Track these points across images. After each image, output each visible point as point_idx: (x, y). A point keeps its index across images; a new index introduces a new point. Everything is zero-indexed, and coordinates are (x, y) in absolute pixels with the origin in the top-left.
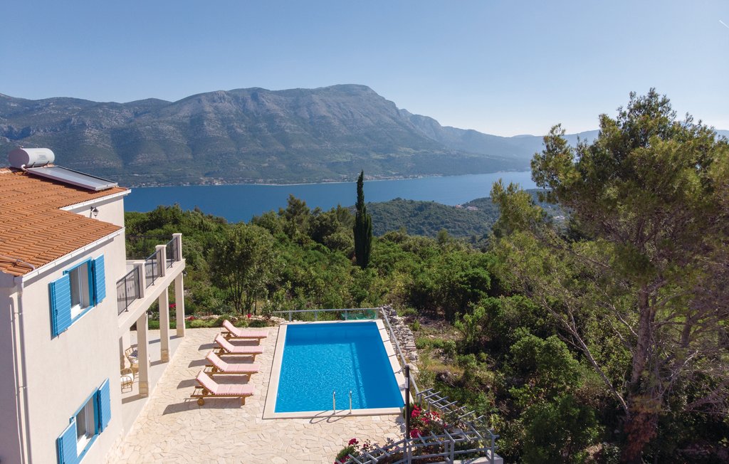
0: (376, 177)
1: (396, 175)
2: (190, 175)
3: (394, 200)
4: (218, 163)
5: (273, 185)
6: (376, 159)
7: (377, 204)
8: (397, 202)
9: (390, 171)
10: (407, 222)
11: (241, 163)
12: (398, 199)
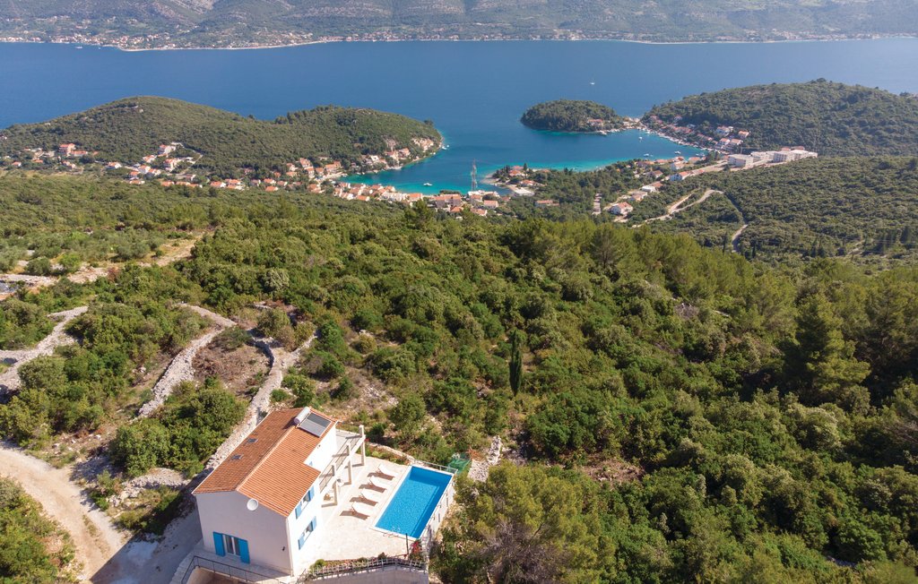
0: (801, 36)
1: (835, 32)
2: (541, 26)
3: (813, 82)
4: (579, 10)
5: (646, 42)
6: (807, 7)
7: (785, 87)
8: (816, 86)
9: (826, 27)
10: (826, 119)
11: (607, 11)
12: (821, 80)
